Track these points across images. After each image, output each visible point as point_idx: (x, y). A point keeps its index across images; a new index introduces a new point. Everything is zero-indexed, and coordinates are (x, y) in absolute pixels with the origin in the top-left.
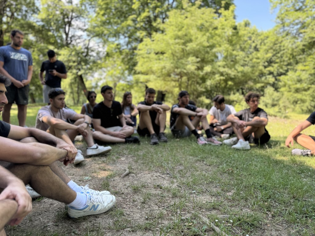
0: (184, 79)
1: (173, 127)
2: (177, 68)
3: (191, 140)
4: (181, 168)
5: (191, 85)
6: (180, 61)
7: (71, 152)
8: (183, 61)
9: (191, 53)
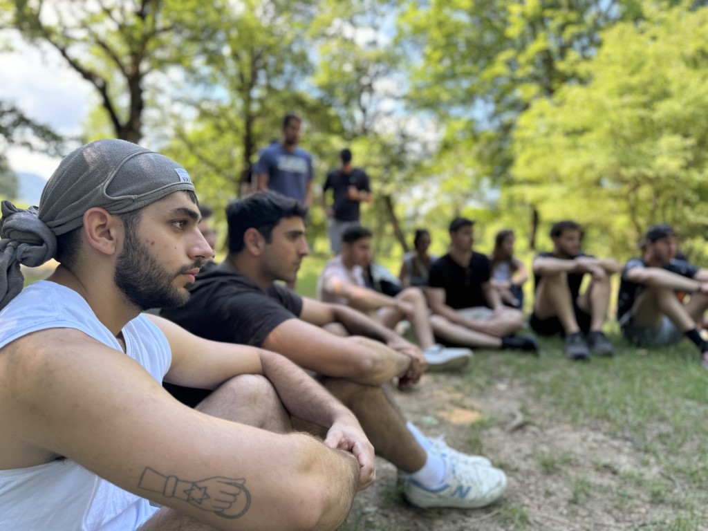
0: (645, 192)
1: (626, 318)
2: (626, 165)
3: (684, 357)
5: (665, 207)
6: (635, 147)
7: (417, 360)
8: (644, 147)
9: (667, 126)
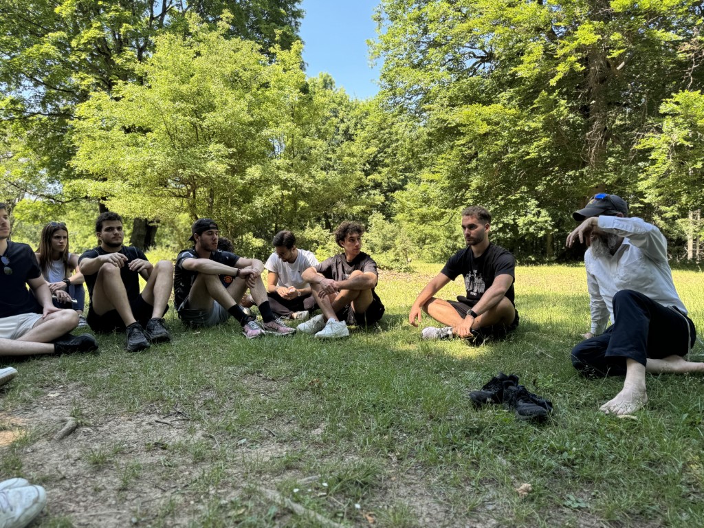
1: (182, 305)
3: (229, 331)
4: (210, 395)
5: (219, 206)
6: (190, 150)
